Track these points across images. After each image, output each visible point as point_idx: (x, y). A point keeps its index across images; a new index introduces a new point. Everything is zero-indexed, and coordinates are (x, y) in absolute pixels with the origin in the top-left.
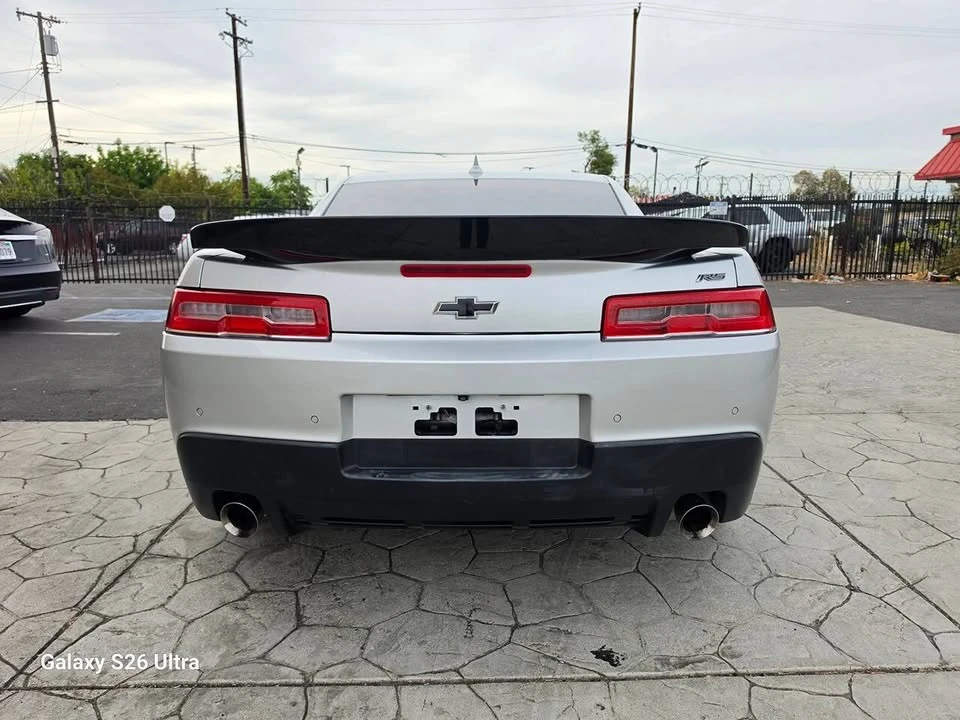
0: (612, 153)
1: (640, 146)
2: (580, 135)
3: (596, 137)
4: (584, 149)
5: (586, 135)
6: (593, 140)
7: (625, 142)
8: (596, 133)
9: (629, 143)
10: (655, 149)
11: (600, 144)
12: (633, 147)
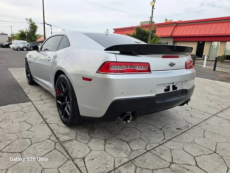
0: (36, 25)
1: (47, 24)
2: (26, 19)
3: (31, 20)
4: (28, 23)
5: (28, 19)
6: (30, 21)
7: (43, 23)
8: (31, 19)
9: (44, 23)
10: (51, 26)
11: (32, 22)
12: (45, 24)
